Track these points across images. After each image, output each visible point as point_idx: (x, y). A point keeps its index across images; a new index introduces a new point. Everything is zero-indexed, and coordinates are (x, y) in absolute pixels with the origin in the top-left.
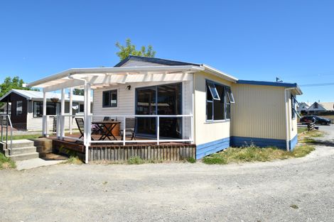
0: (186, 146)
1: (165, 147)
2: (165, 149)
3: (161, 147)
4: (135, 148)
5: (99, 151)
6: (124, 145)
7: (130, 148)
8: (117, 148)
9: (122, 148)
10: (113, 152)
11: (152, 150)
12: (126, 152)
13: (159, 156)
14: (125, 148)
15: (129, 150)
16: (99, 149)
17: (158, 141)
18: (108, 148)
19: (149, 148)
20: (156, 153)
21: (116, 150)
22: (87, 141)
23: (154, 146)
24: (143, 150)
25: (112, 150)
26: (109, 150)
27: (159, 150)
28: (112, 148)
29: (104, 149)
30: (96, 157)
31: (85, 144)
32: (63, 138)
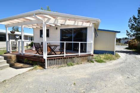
0: (90, 56)
1: (82, 57)
2: (82, 58)
3: (81, 57)
4: (70, 58)
5: (52, 61)
6: (65, 56)
7: (68, 58)
8: (61, 58)
9: (64, 58)
10: (59, 61)
11: (77, 58)
12: (66, 60)
13: (80, 61)
14: (65, 58)
15: (67, 59)
16: (52, 60)
17: (80, 54)
18: (57, 59)
19: (76, 57)
20: (78, 59)
21: (61, 60)
22: (45, 56)
23: (78, 56)
24: (73, 58)
25: (59, 60)
26: (57, 60)
27: (80, 58)
28: (59, 59)
29: (55, 59)
30: (50, 64)
31: (44, 58)
32: (24, 54)
